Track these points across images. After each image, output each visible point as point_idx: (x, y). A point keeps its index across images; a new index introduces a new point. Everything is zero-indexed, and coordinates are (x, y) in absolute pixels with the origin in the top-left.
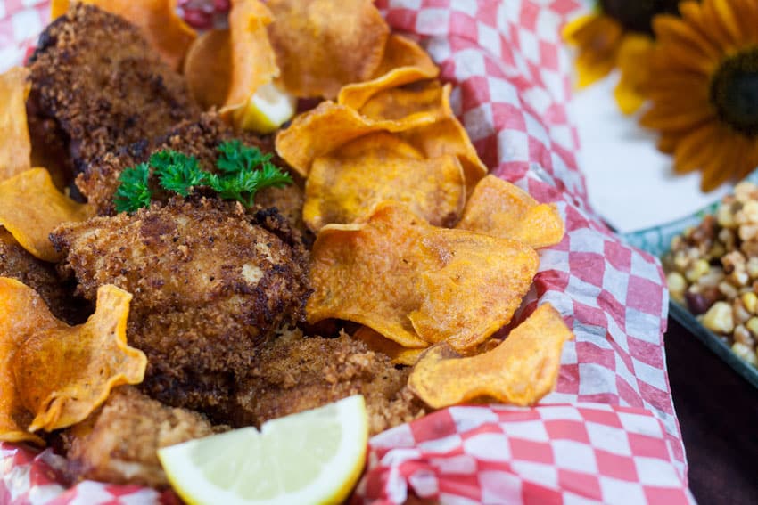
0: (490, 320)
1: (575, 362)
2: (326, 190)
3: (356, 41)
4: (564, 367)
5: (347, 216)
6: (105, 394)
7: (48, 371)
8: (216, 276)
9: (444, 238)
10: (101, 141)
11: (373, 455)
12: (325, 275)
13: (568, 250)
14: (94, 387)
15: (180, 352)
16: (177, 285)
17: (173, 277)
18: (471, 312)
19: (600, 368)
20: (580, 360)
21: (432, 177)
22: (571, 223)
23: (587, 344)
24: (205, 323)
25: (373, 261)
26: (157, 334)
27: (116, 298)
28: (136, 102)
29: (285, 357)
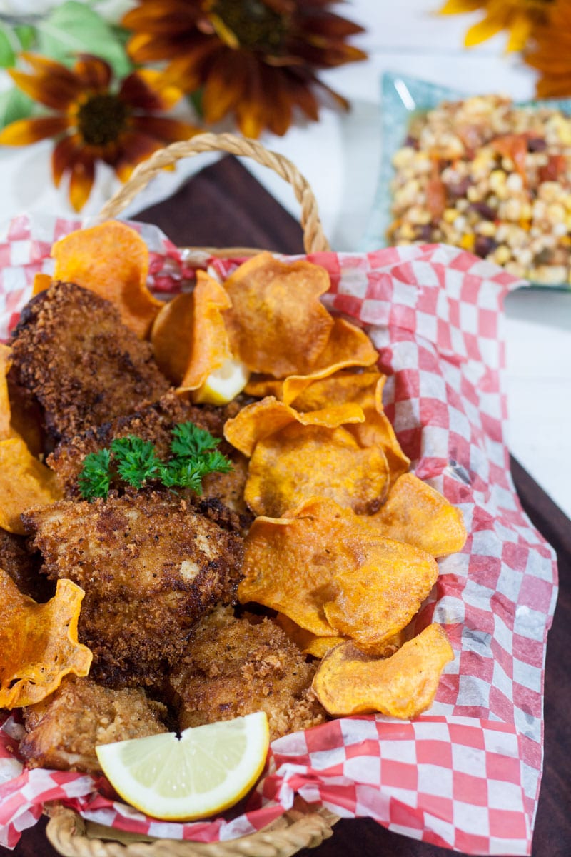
0: (391, 622)
1: (457, 673)
2: (266, 470)
3: (304, 328)
4: (448, 677)
5: (282, 499)
6: (56, 684)
7: (13, 647)
8: (158, 573)
9: (360, 541)
10: (72, 417)
11: (272, 759)
12: (258, 557)
13: (470, 553)
14: (49, 672)
15: (123, 645)
16: (124, 579)
17: (122, 571)
18: (375, 615)
19: (478, 680)
20: (462, 671)
21: (360, 467)
22: (477, 523)
23: (471, 653)
24: (145, 618)
25: (299, 551)
26: (106, 621)
27: (72, 593)
28: (104, 378)
29: (214, 641)
